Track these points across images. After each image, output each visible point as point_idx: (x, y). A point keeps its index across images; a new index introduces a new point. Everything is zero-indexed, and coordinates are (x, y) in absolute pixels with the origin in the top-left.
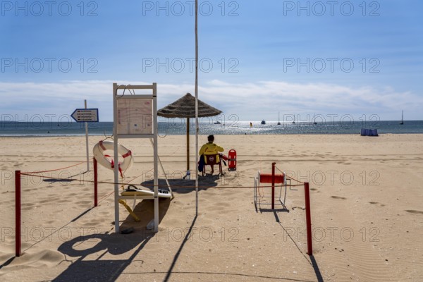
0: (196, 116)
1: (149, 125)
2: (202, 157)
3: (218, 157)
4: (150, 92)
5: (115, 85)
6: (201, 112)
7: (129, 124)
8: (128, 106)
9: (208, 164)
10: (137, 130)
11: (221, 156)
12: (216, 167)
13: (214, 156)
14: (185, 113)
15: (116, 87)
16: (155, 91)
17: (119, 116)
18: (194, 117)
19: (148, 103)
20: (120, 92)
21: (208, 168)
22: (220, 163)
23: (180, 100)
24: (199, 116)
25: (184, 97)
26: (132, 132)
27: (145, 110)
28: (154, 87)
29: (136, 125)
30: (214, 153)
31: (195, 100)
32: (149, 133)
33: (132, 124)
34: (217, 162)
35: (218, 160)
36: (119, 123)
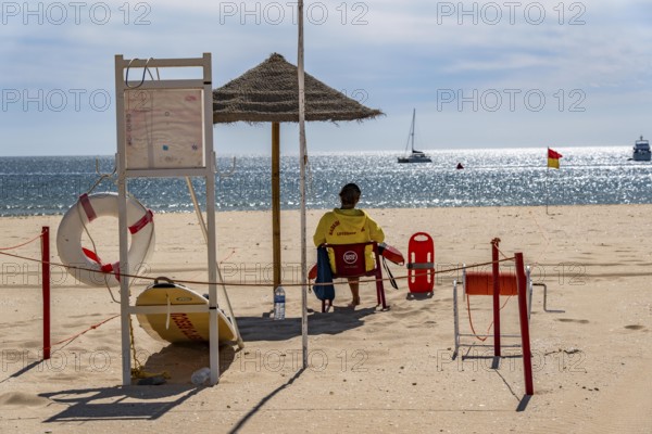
0: (302, 116)
1: (195, 148)
2: (322, 251)
3: (371, 255)
5: (119, 58)
6: (315, 107)
7: (150, 147)
8: (148, 105)
9: (341, 274)
10: (168, 159)
11: (380, 251)
12: (367, 288)
13: (359, 248)
14: (267, 109)
15: (121, 63)
16: (207, 72)
17: (129, 129)
18: (296, 119)
19: (193, 98)
20: (135, 75)
22: (377, 272)
23: (251, 74)
24: (309, 118)
25: (263, 66)
26: (157, 164)
27: (186, 113)
28: (205, 61)
29: (165, 148)
30: (359, 238)
31: (295, 74)
32: (196, 164)
33: (158, 146)
34: (368, 268)
35: (370, 263)
36: (130, 144)
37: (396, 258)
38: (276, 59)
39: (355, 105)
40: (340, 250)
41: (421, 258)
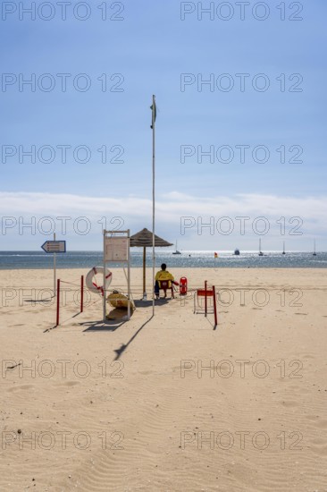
0: (153, 245)
1: (125, 255)
2: (157, 282)
3: (170, 283)
4: (126, 235)
5: (104, 230)
6: (157, 243)
7: (113, 254)
8: (112, 243)
9: (161, 288)
10: (117, 258)
11: (173, 282)
12: (169, 291)
13: (167, 281)
14: (142, 243)
15: (105, 232)
16: (128, 234)
17: (107, 250)
18: (151, 246)
19: (125, 241)
20: (109, 235)
21: (162, 292)
22: (171, 288)
23: (138, 233)
24: (155, 246)
25: (141, 231)
26: (114, 259)
27: (123, 245)
28: (128, 231)
29: (116, 255)
30: (167, 279)
31: (151, 235)
34: (169, 287)
35: (170, 285)
36: (107, 254)
37: (177, 284)
38: (145, 230)
39: (166, 242)
40: (162, 282)
41: (183, 284)
